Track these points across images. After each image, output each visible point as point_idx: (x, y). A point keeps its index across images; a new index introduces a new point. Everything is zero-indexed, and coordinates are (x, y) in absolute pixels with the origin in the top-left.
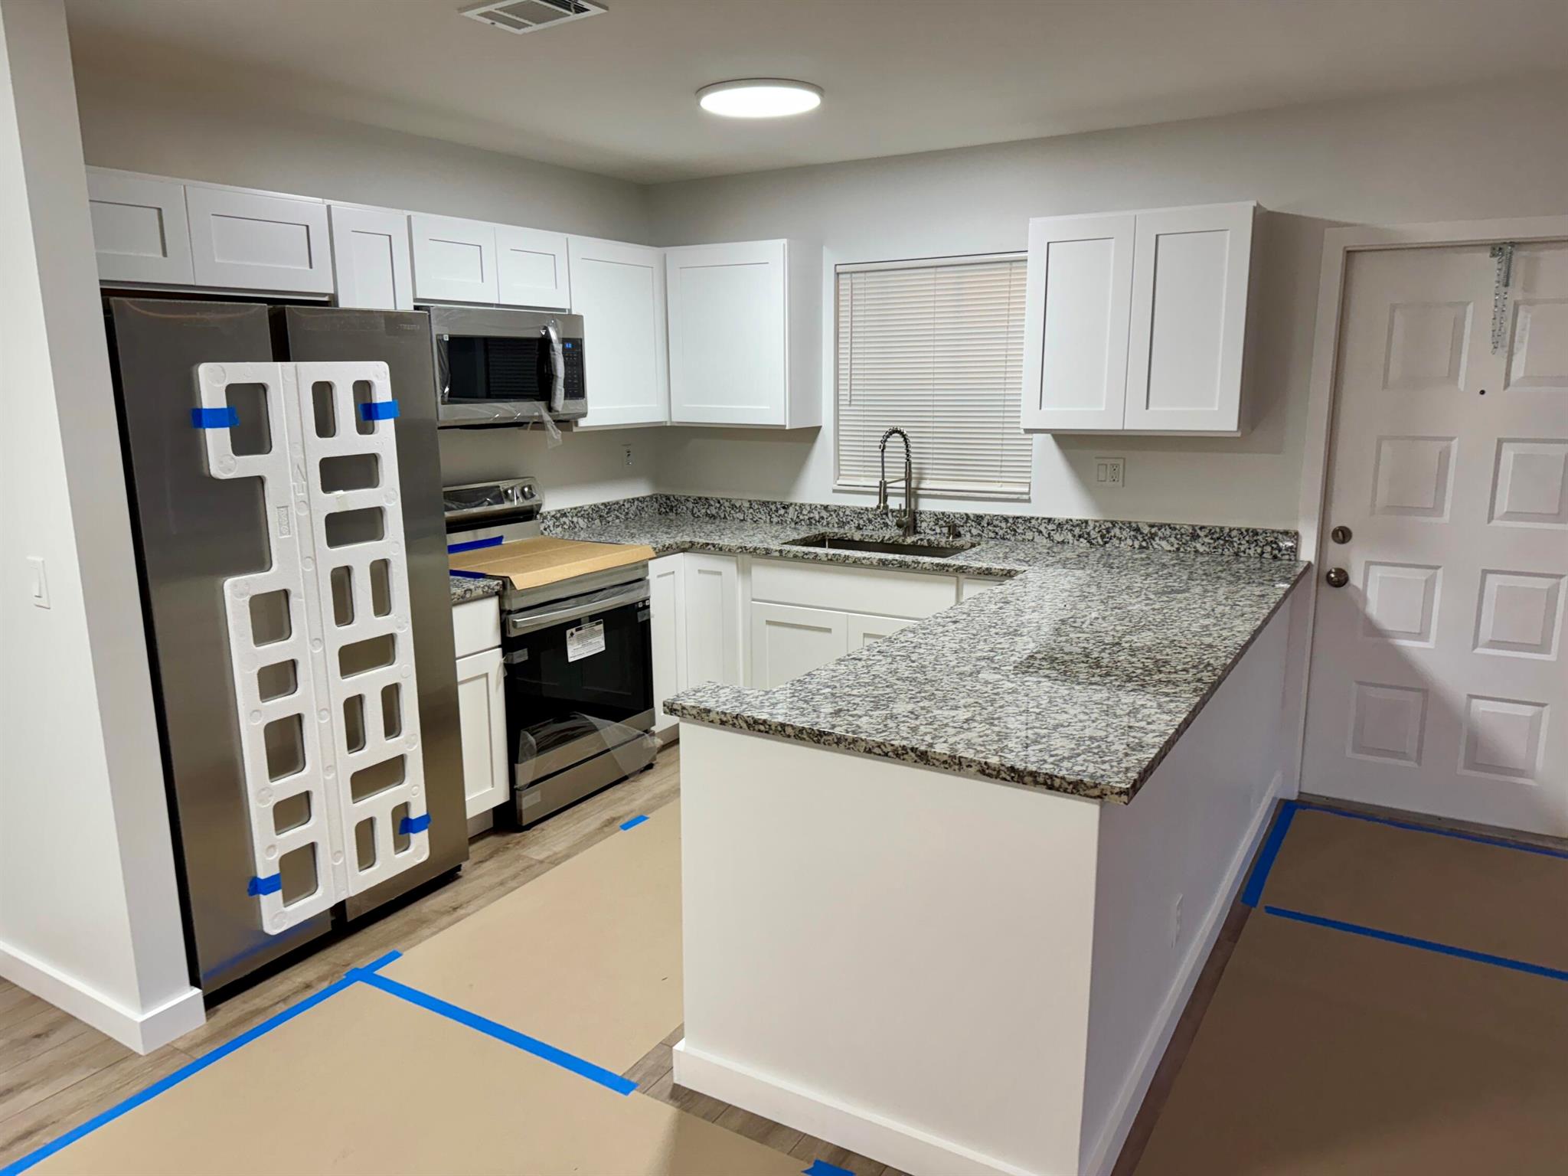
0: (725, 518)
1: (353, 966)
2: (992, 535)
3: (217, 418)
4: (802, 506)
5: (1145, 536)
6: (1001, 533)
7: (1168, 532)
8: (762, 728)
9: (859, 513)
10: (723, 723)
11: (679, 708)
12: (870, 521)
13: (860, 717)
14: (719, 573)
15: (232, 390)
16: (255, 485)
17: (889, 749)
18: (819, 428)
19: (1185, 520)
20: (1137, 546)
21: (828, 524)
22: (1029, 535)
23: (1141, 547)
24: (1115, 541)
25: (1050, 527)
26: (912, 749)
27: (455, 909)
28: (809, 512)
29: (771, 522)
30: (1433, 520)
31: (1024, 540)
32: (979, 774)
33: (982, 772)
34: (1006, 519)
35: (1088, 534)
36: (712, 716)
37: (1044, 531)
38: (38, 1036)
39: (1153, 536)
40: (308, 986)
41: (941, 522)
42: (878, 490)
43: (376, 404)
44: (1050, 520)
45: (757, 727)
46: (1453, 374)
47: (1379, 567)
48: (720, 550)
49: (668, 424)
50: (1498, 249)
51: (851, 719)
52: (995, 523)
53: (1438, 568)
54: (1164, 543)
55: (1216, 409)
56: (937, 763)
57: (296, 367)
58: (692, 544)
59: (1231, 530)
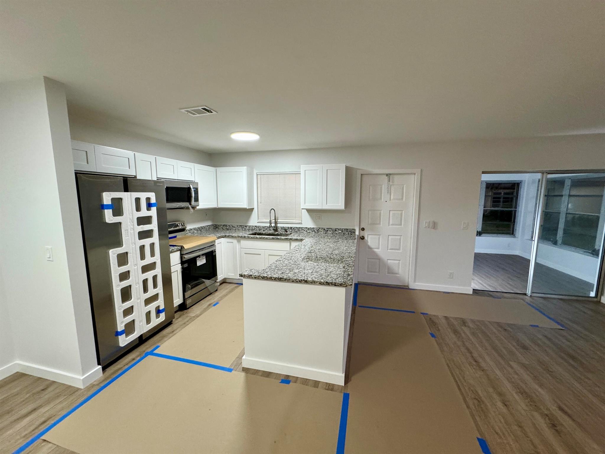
0: (231, 229)
1: (146, 352)
2: (294, 231)
3: (108, 207)
4: (250, 226)
5: (326, 231)
6: (296, 231)
7: (330, 230)
8: (266, 278)
9: (264, 227)
10: (255, 278)
11: (244, 275)
12: (266, 229)
13: (288, 274)
14: (233, 242)
15: (113, 199)
16: (118, 225)
17: (298, 280)
18: (254, 208)
19: (334, 227)
20: (324, 233)
21: (256, 230)
22: (302, 231)
23: (325, 233)
24: (320, 232)
25: (307, 229)
26: (303, 280)
27: (173, 332)
28: (252, 227)
29: (242, 230)
30: (379, 226)
31: (301, 232)
32: (319, 284)
33: (320, 284)
34: (297, 228)
35: (315, 230)
36: (252, 276)
37: (305, 230)
38: (43, 390)
39: (327, 231)
40: (133, 359)
41: (283, 229)
42: (269, 222)
43: (151, 203)
44: (306, 228)
45: (264, 278)
46: (381, 198)
47: (370, 235)
48: (232, 237)
49: (217, 208)
50: (387, 175)
51: (286, 274)
52: (295, 229)
53: (380, 235)
54: (330, 232)
55: (340, 204)
56: (309, 283)
57: (130, 194)
58: (225, 236)
59: (343, 229)
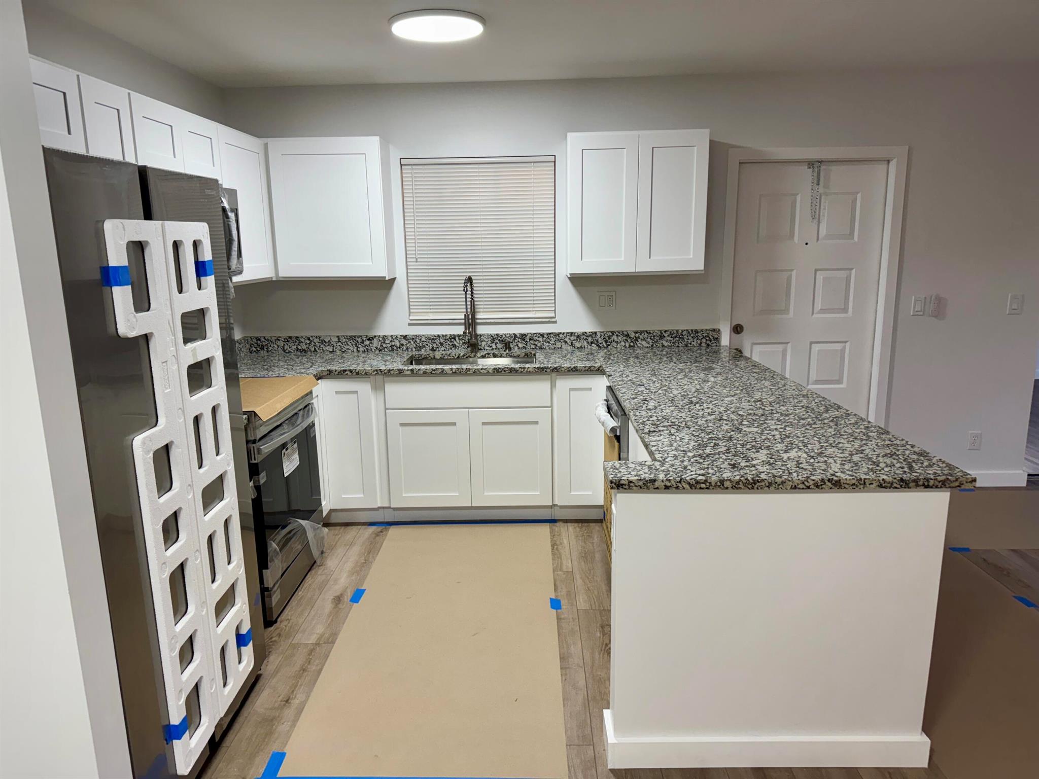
0: (315, 350)
2: (533, 347)
4: (384, 337)
5: (632, 339)
6: (539, 344)
7: (646, 336)
8: (703, 486)
9: (432, 339)
10: (667, 487)
11: (627, 483)
12: (442, 344)
14: (356, 392)
15: (128, 248)
16: (144, 345)
17: (811, 483)
18: (395, 278)
19: (656, 328)
20: (627, 346)
21: (407, 349)
22: (558, 345)
23: (630, 346)
24: (614, 344)
25: (572, 338)
26: (829, 480)
28: (391, 341)
30: (784, 316)
31: (555, 348)
34: (542, 335)
35: (597, 341)
37: (568, 341)
39: (637, 339)
41: (496, 341)
43: (204, 262)
44: (572, 334)
46: (792, 236)
47: (758, 346)
49: (274, 279)
50: (811, 164)
52: (535, 338)
53: (787, 343)
54: (644, 343)
55: (691, 257)
57: (162, 225)
58: (330, 372)
59: (682, 331)
